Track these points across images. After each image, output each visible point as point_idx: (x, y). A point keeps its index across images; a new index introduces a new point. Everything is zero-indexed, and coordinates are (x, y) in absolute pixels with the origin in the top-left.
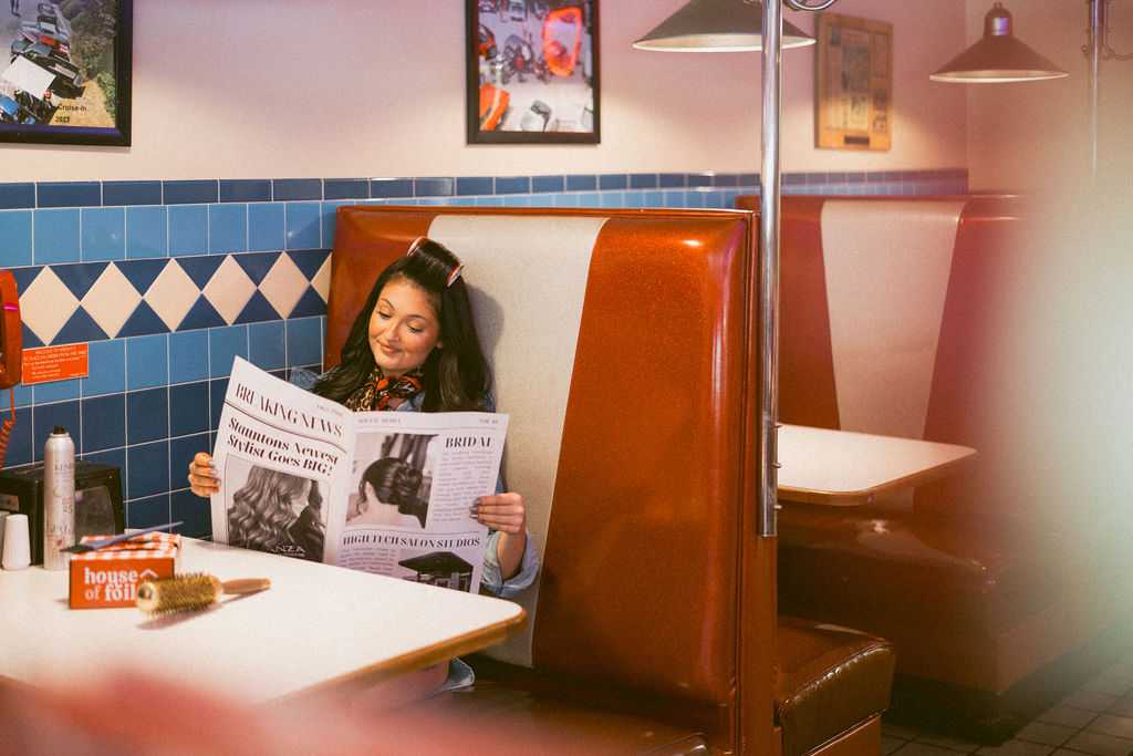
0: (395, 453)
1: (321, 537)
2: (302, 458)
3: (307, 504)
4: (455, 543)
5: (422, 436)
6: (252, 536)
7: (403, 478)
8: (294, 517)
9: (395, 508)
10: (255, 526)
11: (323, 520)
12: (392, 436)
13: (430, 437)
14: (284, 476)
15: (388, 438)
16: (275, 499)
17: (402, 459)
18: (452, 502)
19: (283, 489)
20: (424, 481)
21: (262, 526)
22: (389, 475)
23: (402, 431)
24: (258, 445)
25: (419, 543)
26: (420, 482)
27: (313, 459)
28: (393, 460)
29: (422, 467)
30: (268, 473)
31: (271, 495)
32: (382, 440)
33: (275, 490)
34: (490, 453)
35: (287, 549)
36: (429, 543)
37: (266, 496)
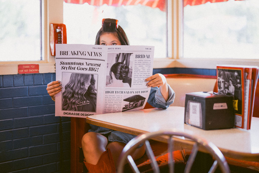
0: (120, 61)
1: (95, 94)
2: (88, 67)
3: (90, 84)
4: (140, 92)
5: (128, 54)
6: (71, 100)
7: (123, 69)
8: (86, 90)
9: (121, 81)
10: (73, 96)
11: (96, 88)
12: (119, 54)
13: (131, 54)
14: (82, 75)
15: (117, 55)
16: (79, 85)
17: (122, 63)
18: (139, 78)
19: (82, 80)
20: (130, 70)
21: (75, 95)
22: (119, 69)
23: (122, 52)
24: (73, 66)
25: (129, 92)
26: (128, 71)
27: (92, 67)
28: (120, 63)
29: (129, 65)
30: (77, 75)
31: (78, 83)
32: (115, 56)
33: (79, 81)
34: (150, 61)
35: (83, 102)
36: (132, 92)
37: (76, 84)
